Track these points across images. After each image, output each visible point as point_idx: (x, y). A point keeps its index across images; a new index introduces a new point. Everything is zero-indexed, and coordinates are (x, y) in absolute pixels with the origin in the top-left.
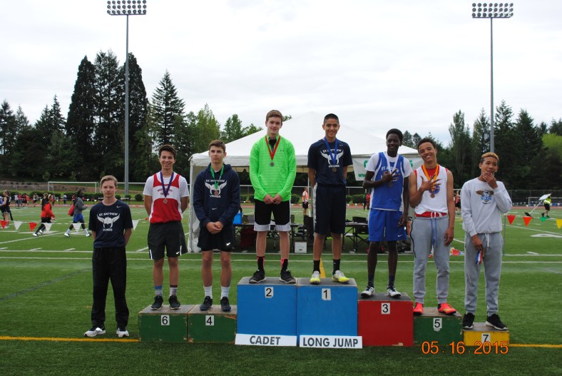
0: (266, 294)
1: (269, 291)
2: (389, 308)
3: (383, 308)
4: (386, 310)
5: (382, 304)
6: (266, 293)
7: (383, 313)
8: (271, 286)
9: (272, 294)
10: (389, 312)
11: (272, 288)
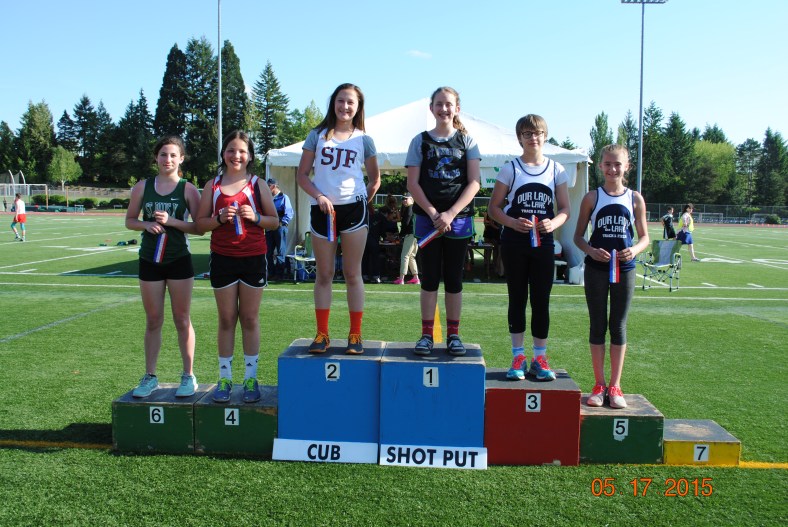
0: (327, 376)
1: (332, 368)
2: (539, 401)
3: (529, 402)
4: (533, 405)
5: (528, 395)
6: (328, 372)
7: (528, 409)
8: (336, 361)
9: (337, 374)
10: (538, 409)
11: (338, 365)
